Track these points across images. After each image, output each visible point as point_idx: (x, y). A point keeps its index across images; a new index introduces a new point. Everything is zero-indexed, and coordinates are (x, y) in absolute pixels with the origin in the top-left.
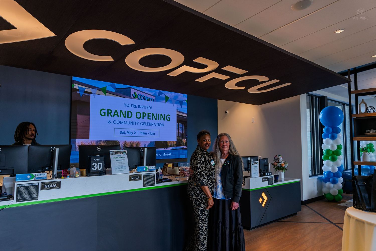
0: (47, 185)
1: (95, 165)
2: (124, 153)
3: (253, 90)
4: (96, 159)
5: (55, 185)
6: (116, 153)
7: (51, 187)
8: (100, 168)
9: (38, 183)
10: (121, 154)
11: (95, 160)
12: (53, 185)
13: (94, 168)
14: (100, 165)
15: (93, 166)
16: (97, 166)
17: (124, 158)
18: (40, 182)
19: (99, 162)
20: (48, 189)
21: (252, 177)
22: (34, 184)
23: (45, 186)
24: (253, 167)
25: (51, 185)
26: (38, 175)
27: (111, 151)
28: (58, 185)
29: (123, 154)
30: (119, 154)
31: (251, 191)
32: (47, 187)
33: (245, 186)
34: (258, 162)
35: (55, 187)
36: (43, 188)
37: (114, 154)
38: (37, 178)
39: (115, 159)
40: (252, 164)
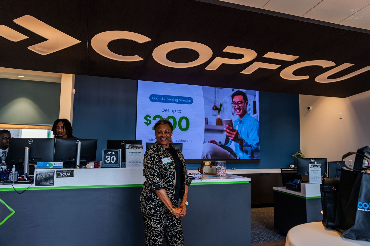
0: (62, 173)
1: (108, 158)
2: (141, 147)
3: (321, 79)
4: (110, 153)
5: (69, 173)
6: (132, 147)
7: (65, 175)
8: (113, 160)
9: (54, 171)
10: (137, 148)
11: (108, 153)
12: (67, 173)
13: (108, 161)
14: (113, 158)
15: (107, 159)
16: (110, 159)
17: (140, 152)
18: (56, 170)
19: (113, 155)
20: (62, 176)
21: (310, 182)
22: (51, 172)
23: (60, 174)
24: (312, 170)
25: (66, 173)
26: (54, 164)
27: (127, 146)
28: (72, 174)
29: (139, 149)
30: (135, 149)
31: (308, 199)
32: (62, 175)
33: (300, 193)
34: (320, 165)
35: (69, 175)
36: (58, 176)
37: (130, 148)
38: (54, 167)
39: (130, 153)
40: (311, 167)
